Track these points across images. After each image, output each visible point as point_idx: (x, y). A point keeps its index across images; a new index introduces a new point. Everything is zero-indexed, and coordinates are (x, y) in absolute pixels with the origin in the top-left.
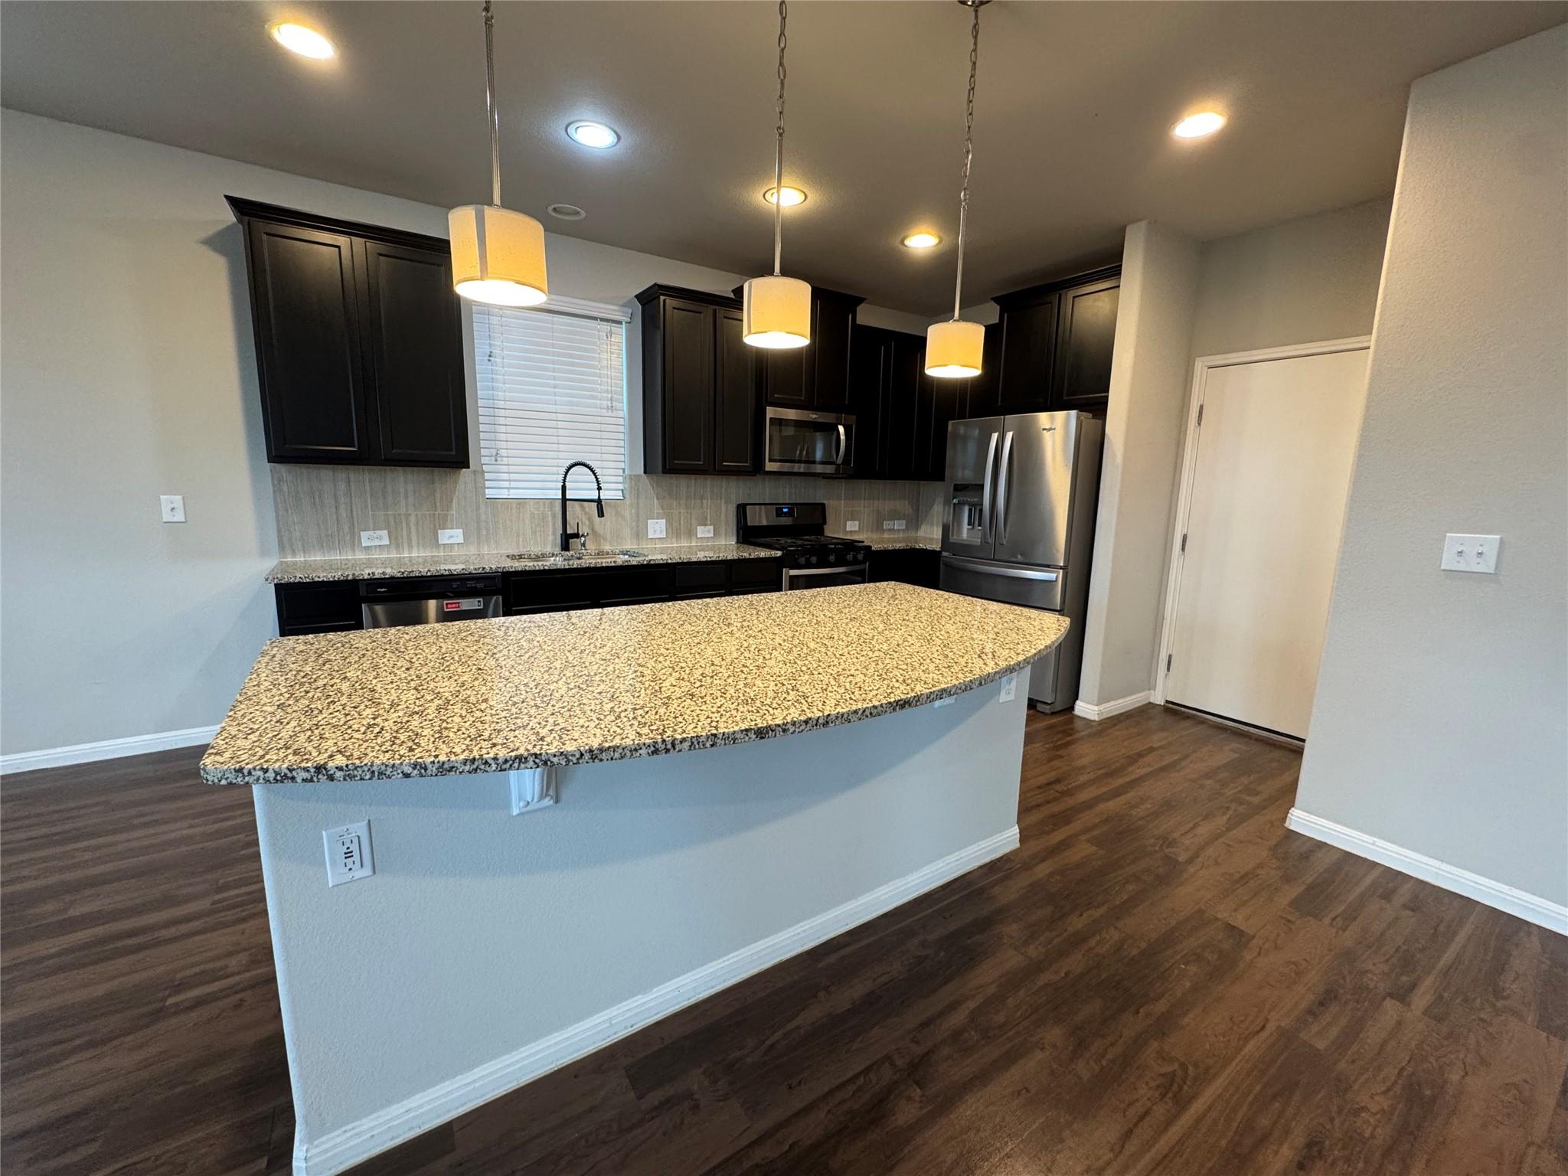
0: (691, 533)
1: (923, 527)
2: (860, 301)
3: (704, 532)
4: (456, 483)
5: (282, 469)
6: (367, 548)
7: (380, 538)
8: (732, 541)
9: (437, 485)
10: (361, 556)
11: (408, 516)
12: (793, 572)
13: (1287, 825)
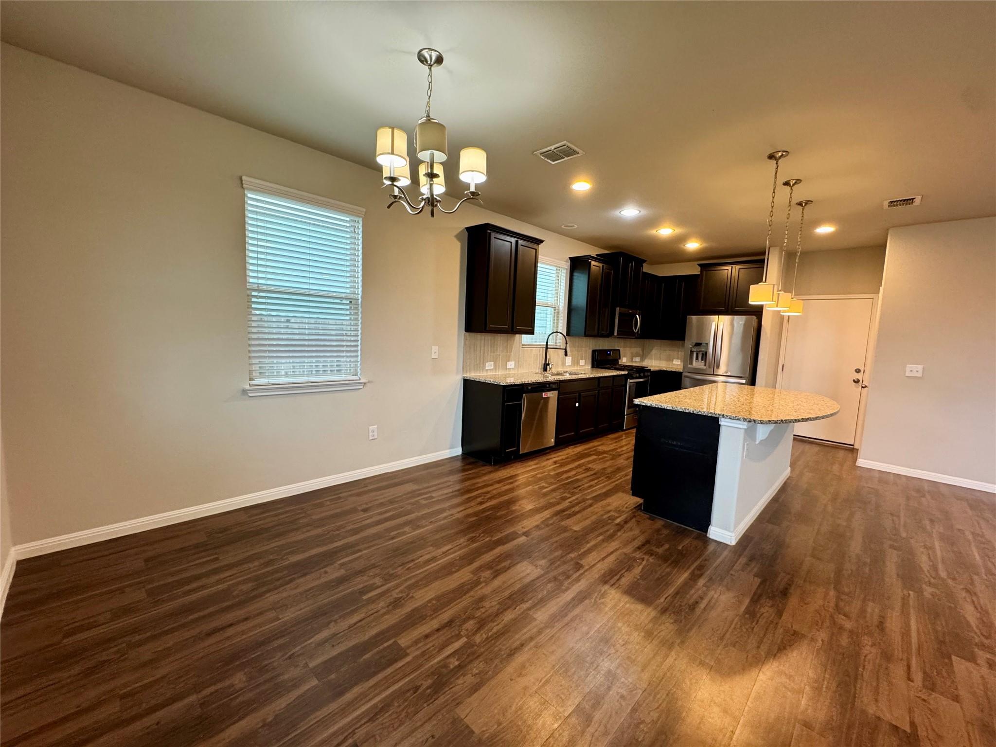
0: (578, 363)
1: (646, 360)
2: (644, 261)
3: (582, 362)
4: (514, 340)
5: (467, 334)
6: (487, 370)
7: (491, 366)
8: (589, 367)
9: (509, 341)
10: (485, 374)
11: (500, 355)
12: (631, 381)
13: (857, 464)
